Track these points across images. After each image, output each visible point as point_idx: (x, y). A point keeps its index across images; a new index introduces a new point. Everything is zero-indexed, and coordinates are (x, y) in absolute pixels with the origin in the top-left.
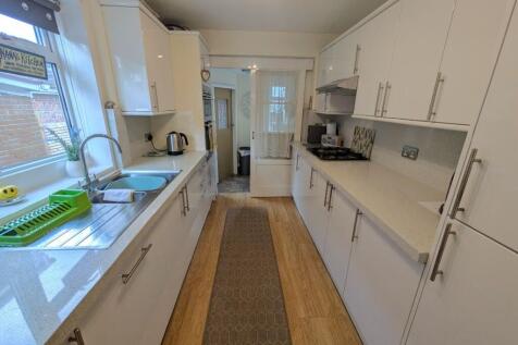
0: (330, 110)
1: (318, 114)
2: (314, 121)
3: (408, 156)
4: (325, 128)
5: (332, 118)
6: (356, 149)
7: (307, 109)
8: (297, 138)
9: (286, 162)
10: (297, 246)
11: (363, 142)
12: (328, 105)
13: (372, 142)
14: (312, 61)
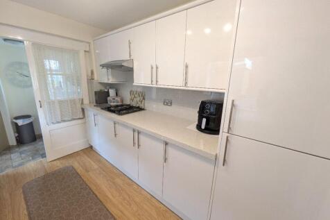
0: (111, 80)
1: (101, 83)
2: (98, 88)
3: (167, 104)
4: (108, 92)
5: (111, 86)
6: (134, 104)
7: (91, 79)
8: (86, 101)
9: (80, 121)
10: (114, 183)
11: (138, 99)
12: (110, 77)
13: (144, 99)
14: (88, 45)
